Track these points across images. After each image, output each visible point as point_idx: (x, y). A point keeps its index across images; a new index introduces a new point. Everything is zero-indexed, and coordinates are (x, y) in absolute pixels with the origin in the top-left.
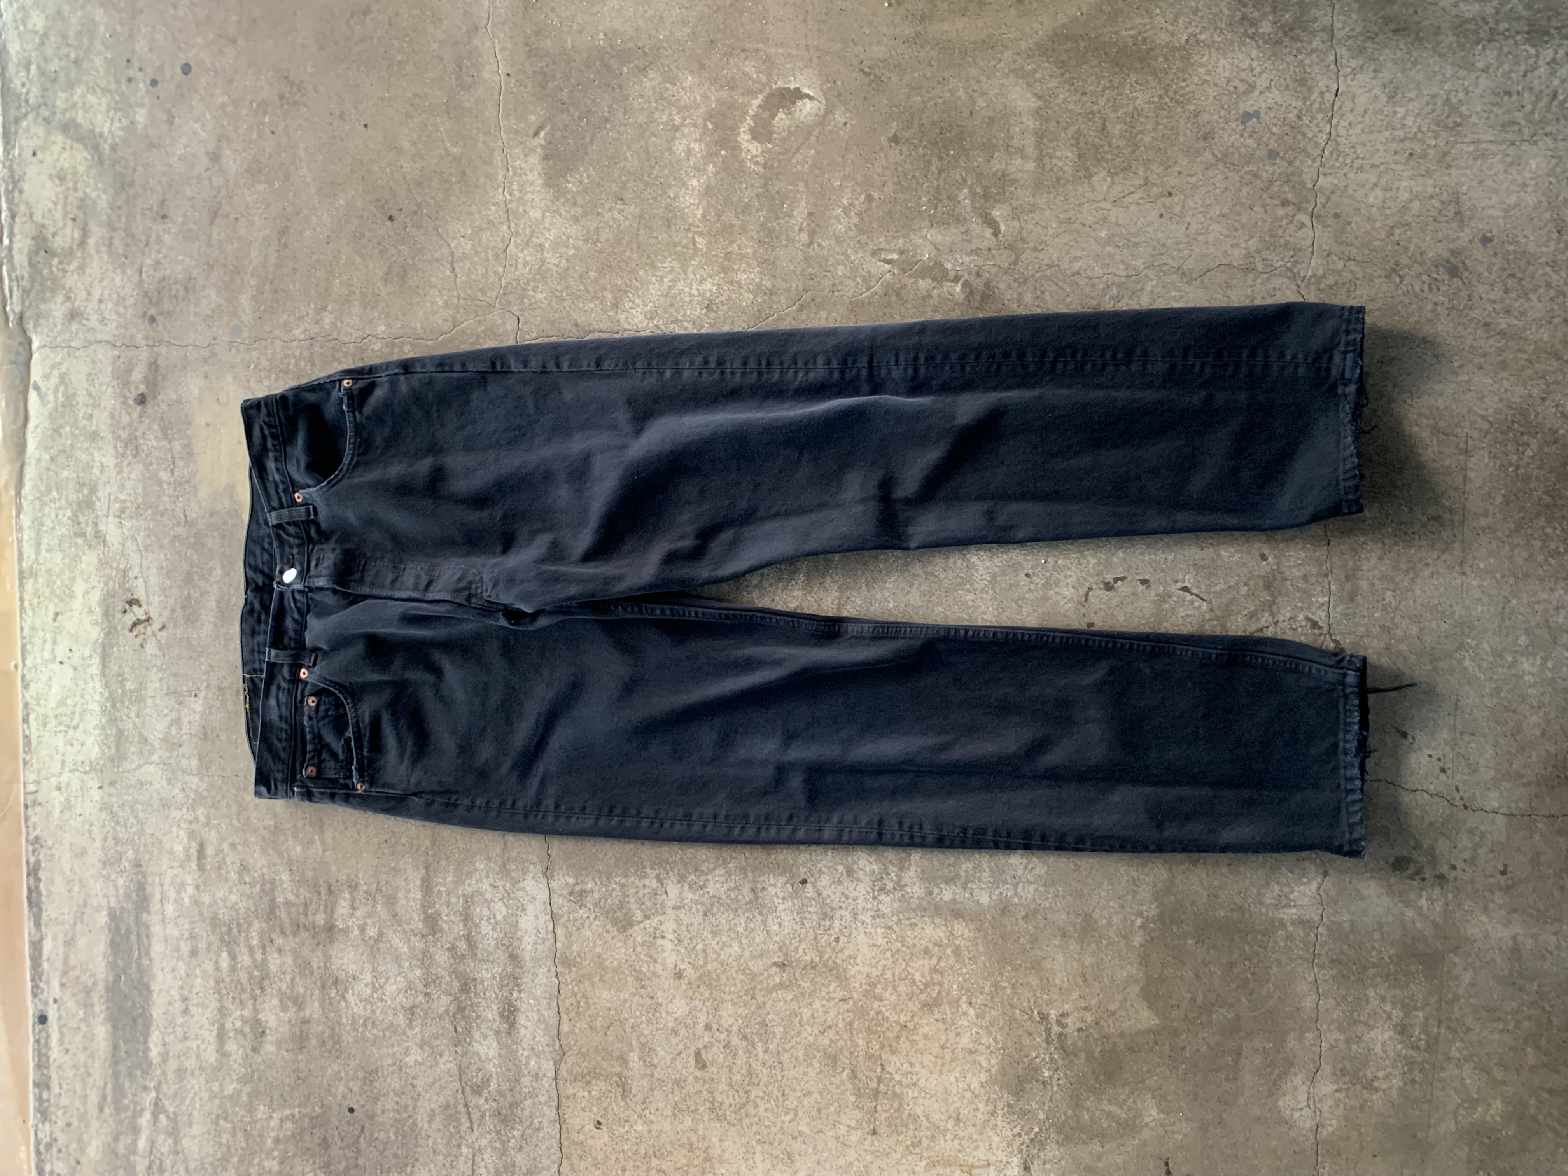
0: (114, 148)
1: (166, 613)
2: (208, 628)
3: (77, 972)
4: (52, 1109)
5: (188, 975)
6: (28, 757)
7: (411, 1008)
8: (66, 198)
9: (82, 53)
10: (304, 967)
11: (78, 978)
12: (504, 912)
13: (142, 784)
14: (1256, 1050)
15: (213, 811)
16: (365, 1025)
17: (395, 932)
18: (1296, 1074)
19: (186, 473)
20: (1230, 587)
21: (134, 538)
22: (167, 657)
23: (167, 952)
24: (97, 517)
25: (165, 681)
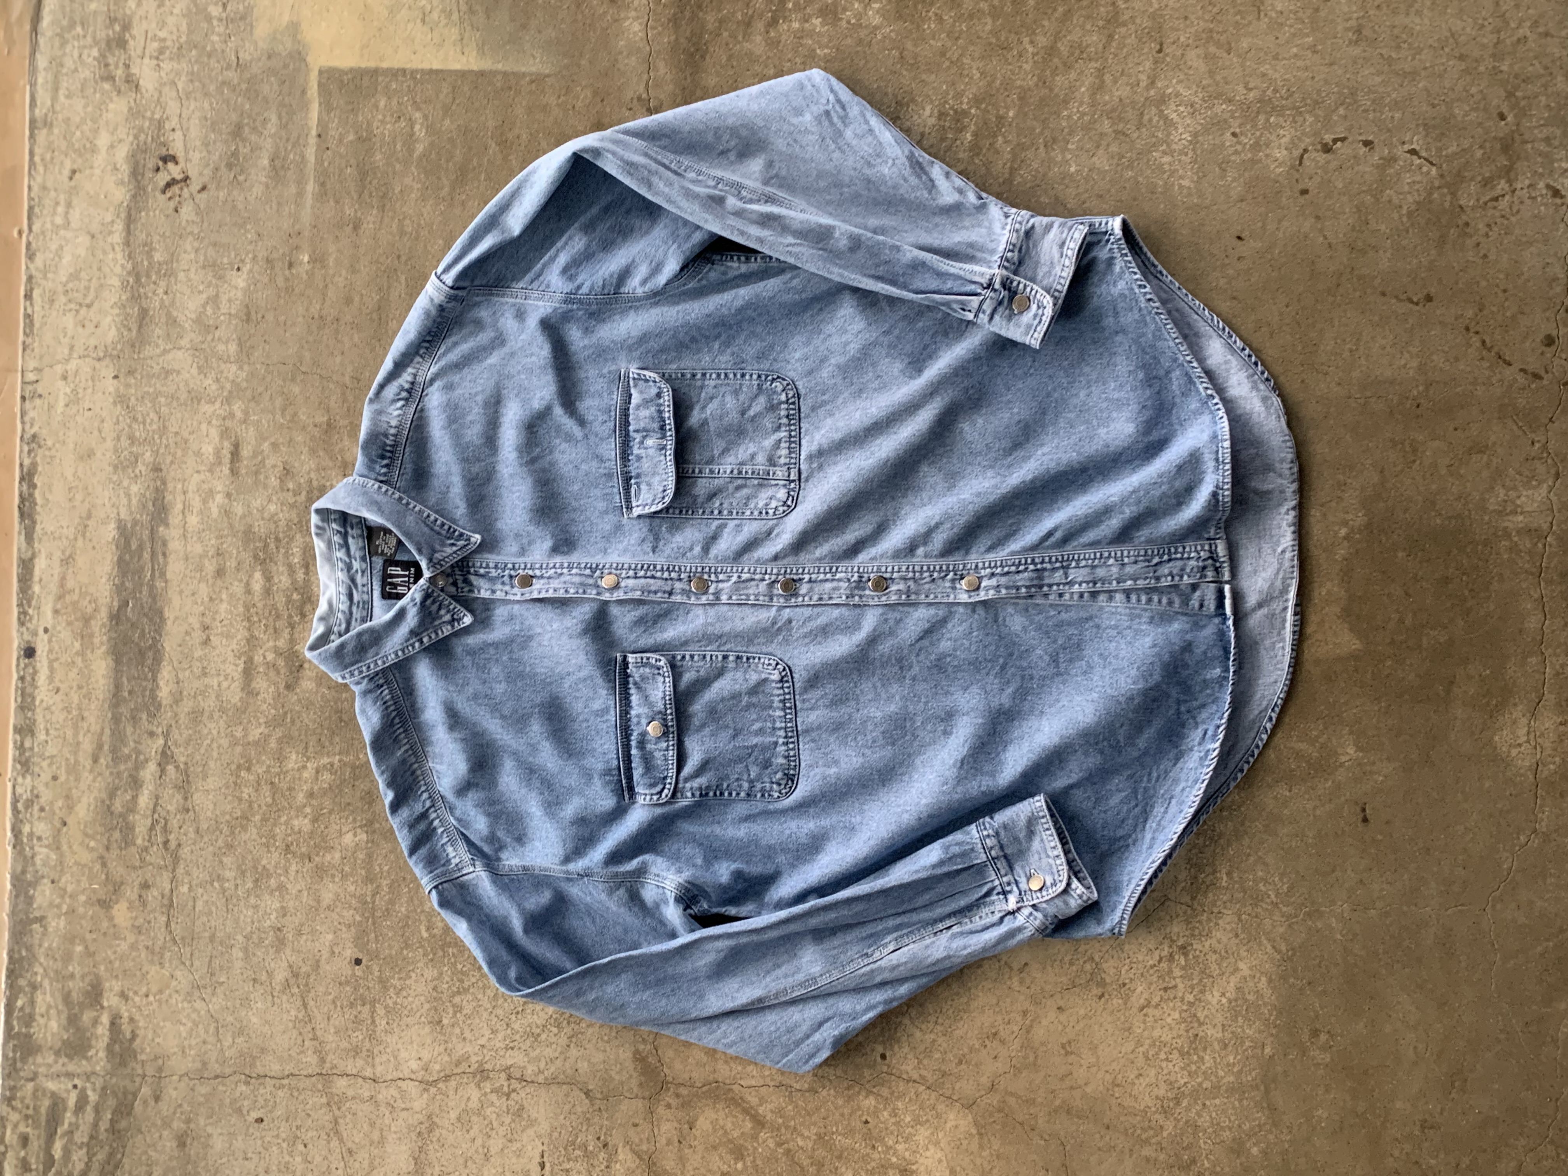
1: (207, 172)
2: (258, 190)
3: (75, 597)
4: (36, 759)
5: (211, 599)
6: (29, 341)
11: (75, 604)
13: (168, 373)
14: (1470, 678)
15: (252, 404)
18: (1515, 705)
19: (241, 8)
20: (1463, 150)
21: (174, 83)
22: (206, 224)
23: (188, 572)
24: (130, 58)
25: (202, 252)
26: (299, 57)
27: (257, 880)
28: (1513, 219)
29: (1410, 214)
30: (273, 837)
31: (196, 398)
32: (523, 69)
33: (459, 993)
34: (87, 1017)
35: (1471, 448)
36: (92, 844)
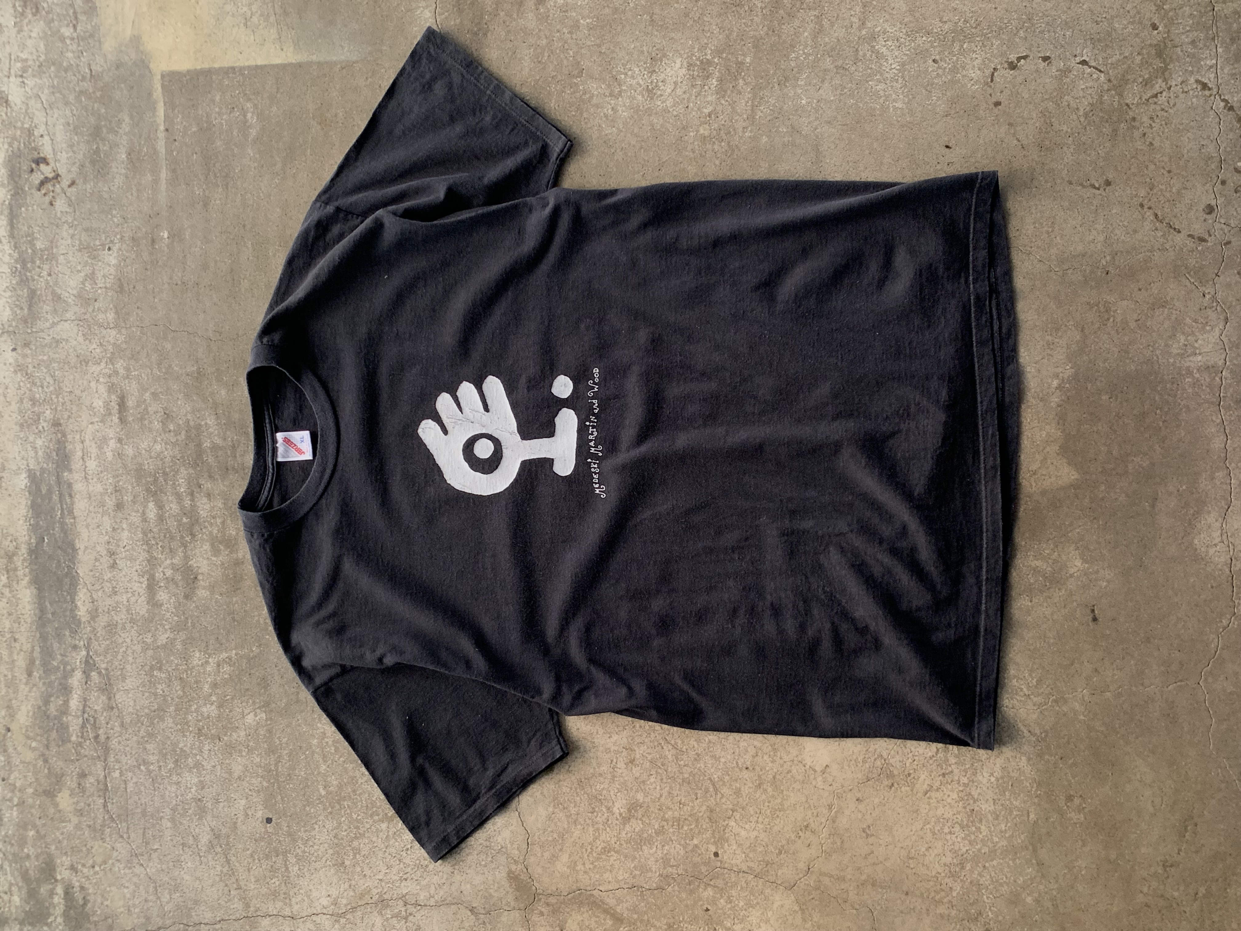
1: (74, 169)
2: (119, 181)
5: (114, 529)
13: (57, 341)
14: (1170, 494)
15: (132, 362)
18: (1209, 512)
19: (89, 27)
20: (1126, 57)
21: (38, 97)
22: (78, 213)
23: (92, 508)
25: (77, 237)
26: (143, 65)
27: (177, 761)
28: (1171, 111)
29: (1086, 115)
30: (187, 723)
32: (334, 59)
33: (356, 838)
34: (44, 890)
35: (1153, 304)
36: (34, 744)
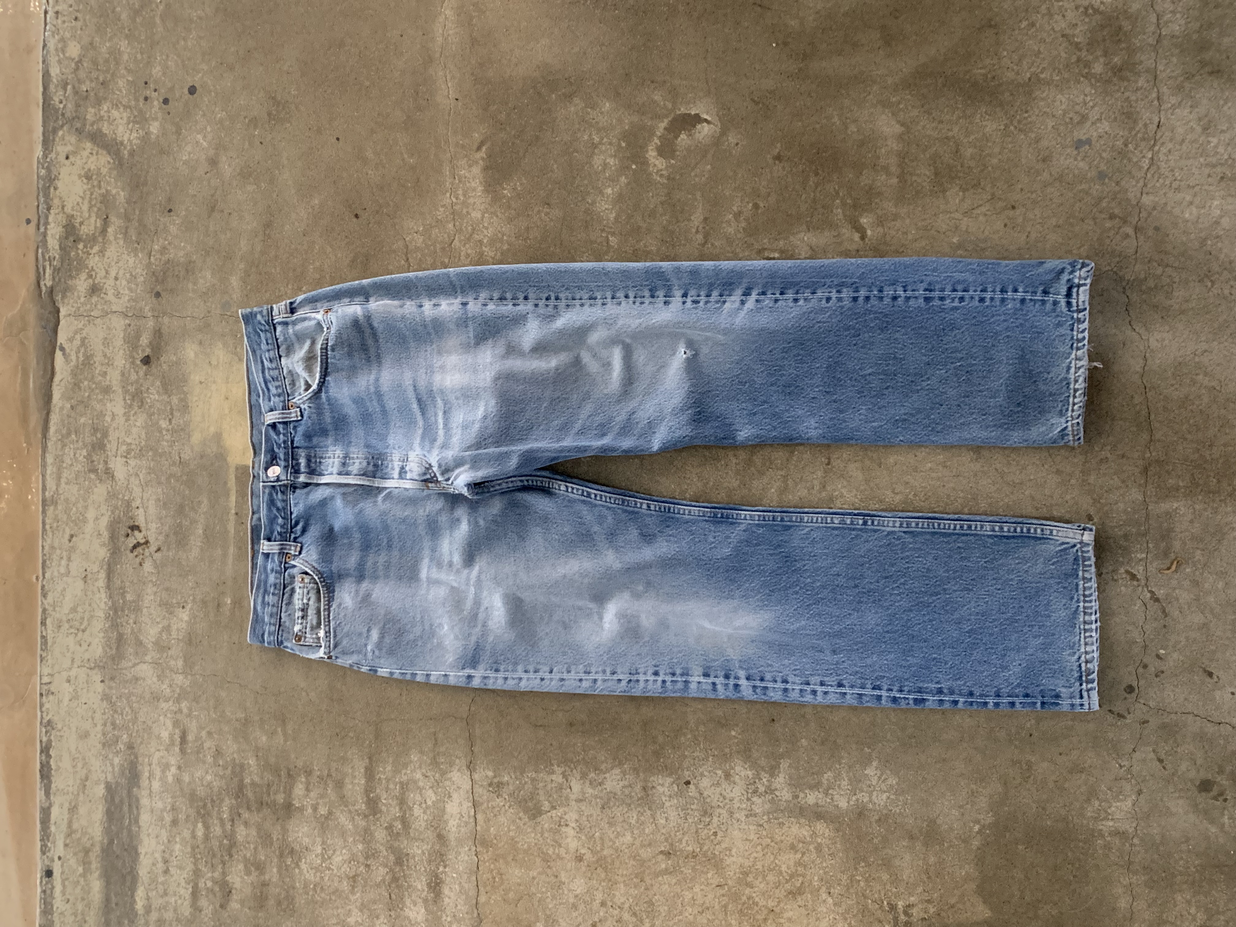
0: (132, 153)
1: (160, 538)
2: (195, 553)
3: (78, 836)
5: (169, 841)
6: (44, 655)
7: (354, 877)
8: (92, 194)
9: (109, 76)
10: (266, 839)
11: (79, 839)
12: (434, 799)
13: (137, 679)
15: (194, 704)
16: (314, 889)
17: (342, 812)
19: (181, 422)
21: (137, 475)
22: (161, 575)
23: (153, 821)
24: (107, 456)
25: (159, 594)
26: (221, 456)
31: (156, 698)
35: (1072, 769)
